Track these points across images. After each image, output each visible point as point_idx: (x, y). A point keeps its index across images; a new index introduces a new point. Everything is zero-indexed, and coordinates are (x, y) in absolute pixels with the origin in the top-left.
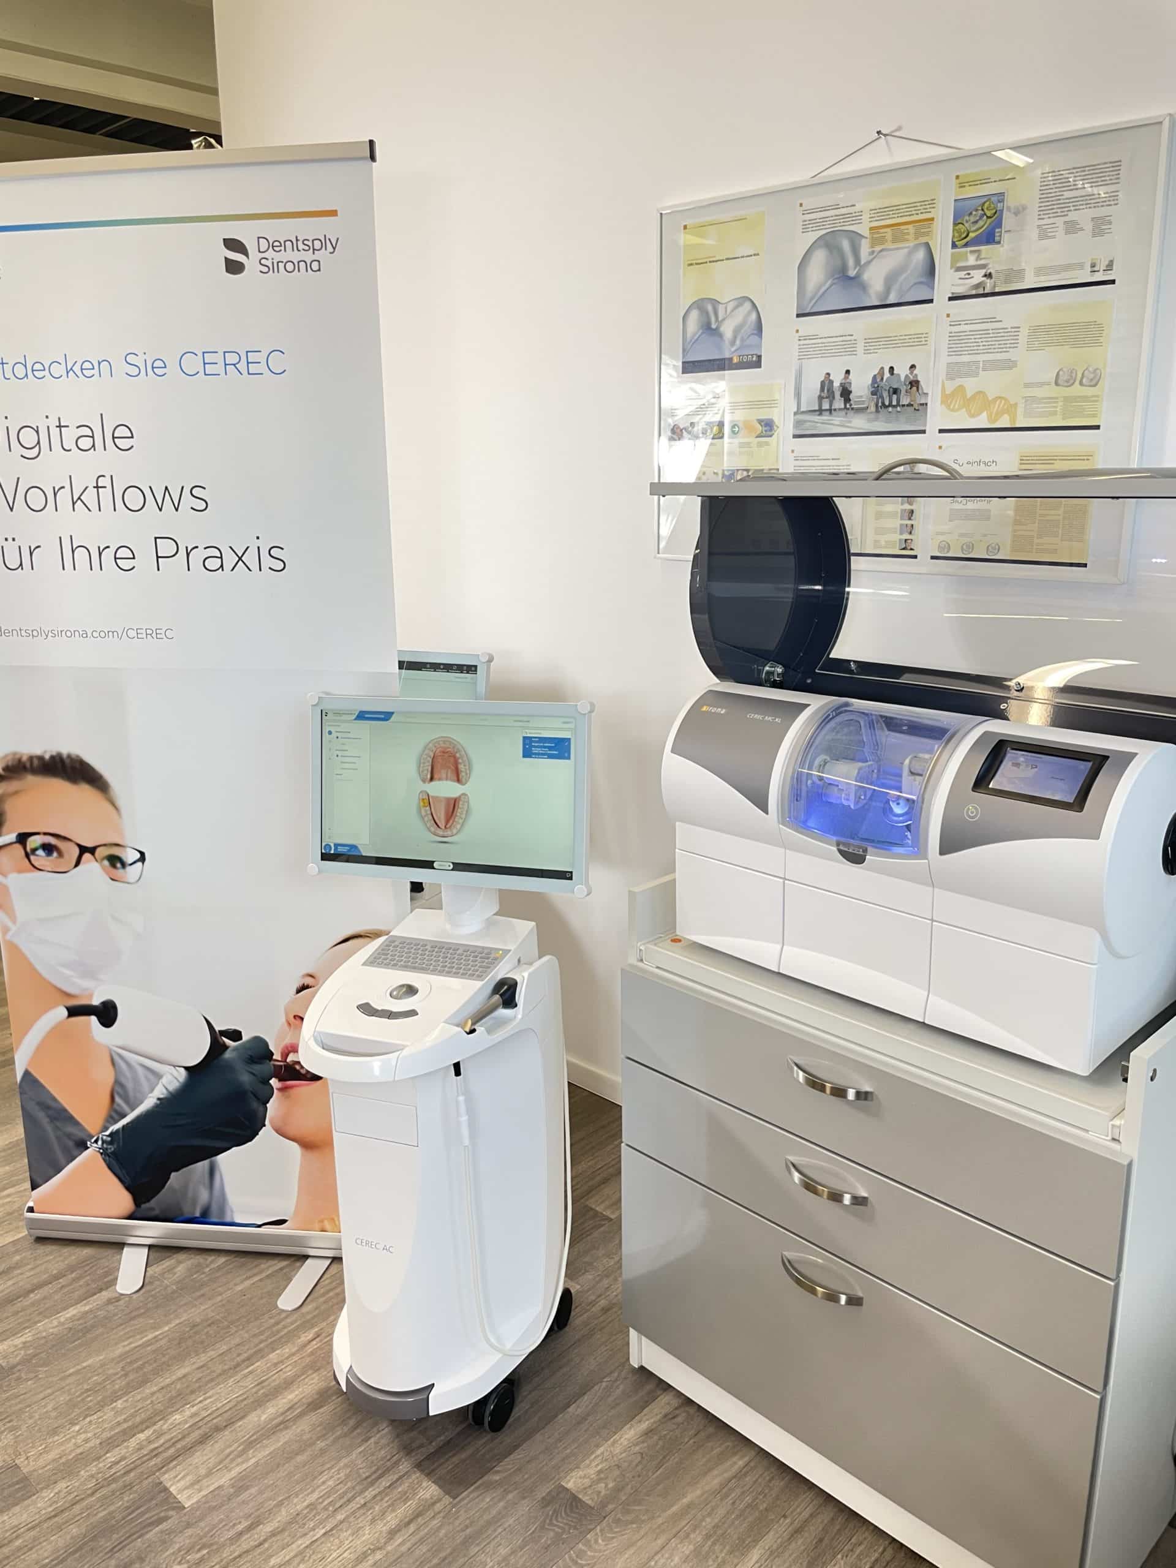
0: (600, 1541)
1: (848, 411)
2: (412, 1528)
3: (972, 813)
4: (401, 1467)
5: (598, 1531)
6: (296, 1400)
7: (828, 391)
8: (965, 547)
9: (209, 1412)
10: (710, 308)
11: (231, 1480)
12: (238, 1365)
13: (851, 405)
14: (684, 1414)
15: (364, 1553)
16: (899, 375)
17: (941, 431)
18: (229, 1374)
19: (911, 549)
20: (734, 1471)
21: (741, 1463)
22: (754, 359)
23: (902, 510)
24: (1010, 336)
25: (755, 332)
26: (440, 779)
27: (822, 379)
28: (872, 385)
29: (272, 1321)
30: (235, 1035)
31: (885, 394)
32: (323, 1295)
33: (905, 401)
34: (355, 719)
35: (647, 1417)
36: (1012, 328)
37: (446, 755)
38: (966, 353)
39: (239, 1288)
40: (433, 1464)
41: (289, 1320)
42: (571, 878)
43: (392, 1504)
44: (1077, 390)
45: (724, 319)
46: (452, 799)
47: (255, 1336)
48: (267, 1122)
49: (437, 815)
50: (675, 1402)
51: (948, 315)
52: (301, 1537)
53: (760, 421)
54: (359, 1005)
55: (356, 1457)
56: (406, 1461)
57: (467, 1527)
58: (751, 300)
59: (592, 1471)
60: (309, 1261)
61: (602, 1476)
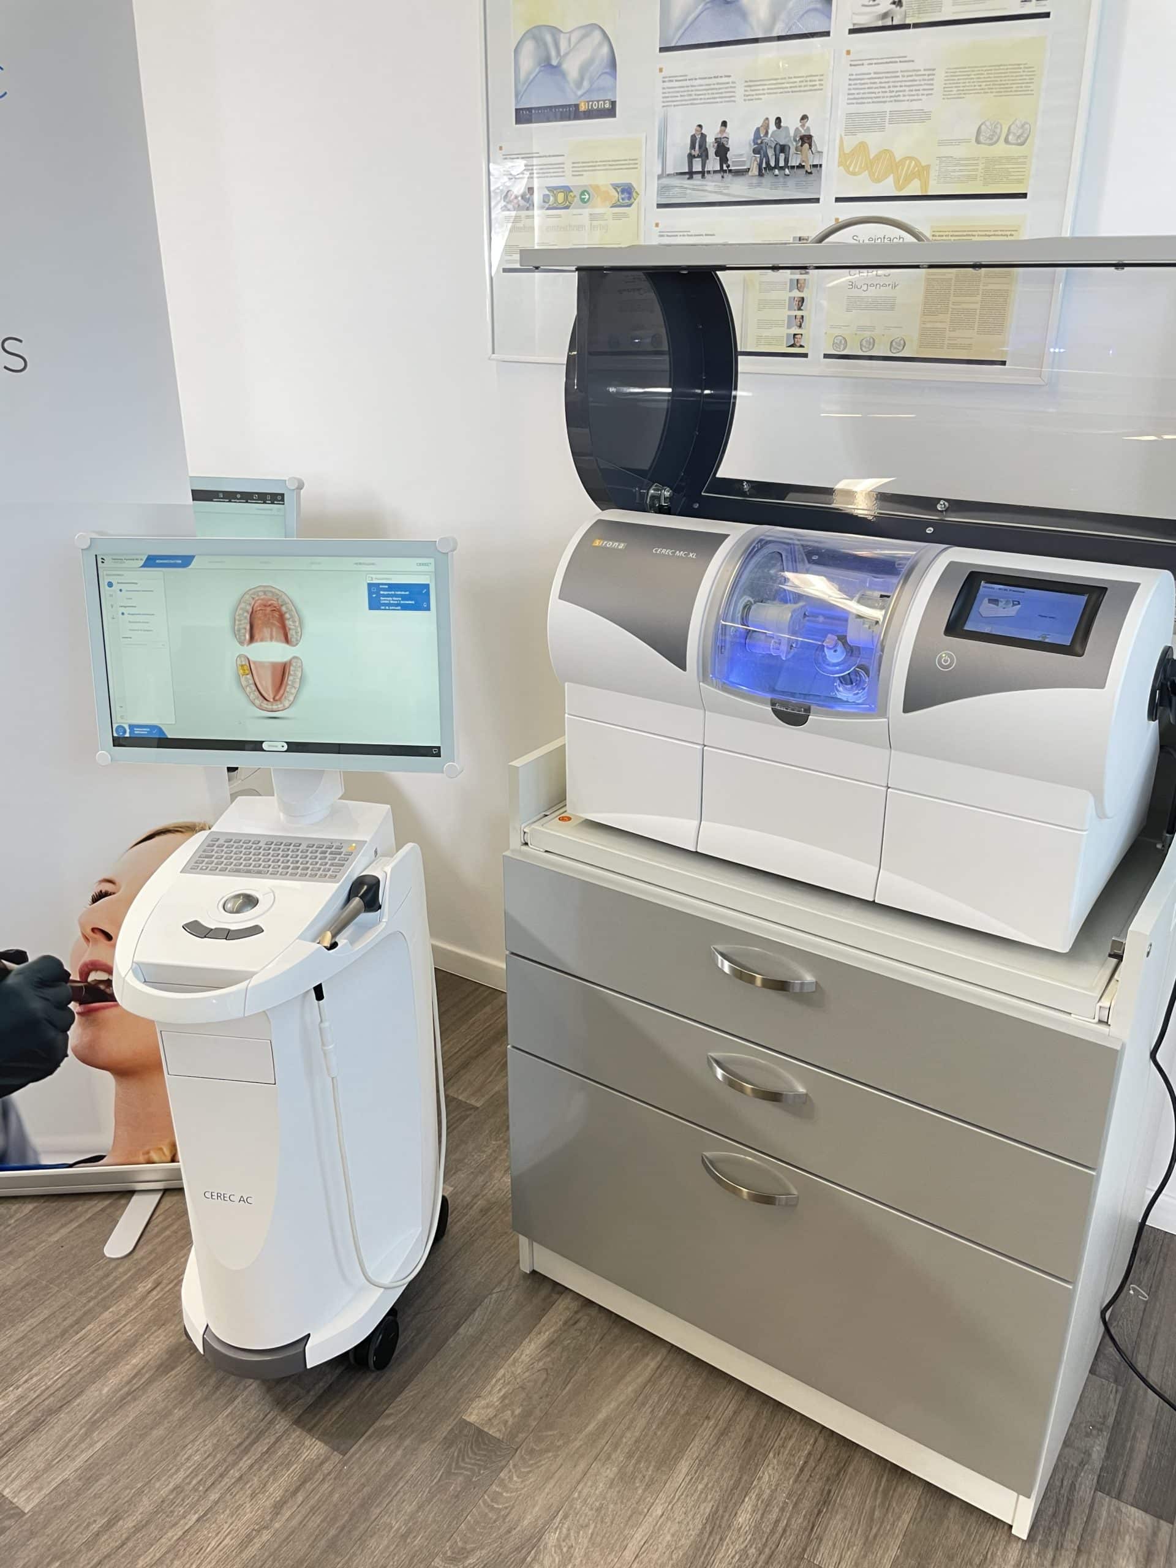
0: (515, 1479)
1: (725, 175)
2: (300, 1497)
3: (946, 661)
4: (277, 1427)
5: (511, 1467)
6: (141, 1365)
7: (700, 147)
8: (864, 343)
9: (38, 1392)
10: (549, 39)
11: (76, 1471)
12: (64, 1332)
13: (728, 166)
14: (586, 1317)
15: (248, 1536)
16: (787, 128)
17: (838, 200)
18: (56, 1343)
19: (801, 346)
20: (647, 1374)
21: (653, 1365)
22: (607, 106)
23: (790, 298)
24: (924, 80)
25: (608, 70)
26: (262, 640)
27: (693, 132)
28: (754, 141)
29: (100, 1273)
30: (19, 956)
31: (771, 153)
32: (157, 1235)
33: (794, 162)
34: (143, 566)
35: (546, 1327)
36: (925, 70)
37: (269, 609)
38: (870, 100)
39: (55, 1238)
40: (315, 1415)
41: (121, 1270)
42: (439, 755)
43: (273, 1473)
44: (1000, 149)
45: (567, 54)
46: (282, 663)
47: (81, 1293)
48: (69, 1052)
49: (262, 685)
50: (574, 1305)
51: (848, 52)
52: (171, 1528)
53: (615, 187)
54: (186, 925)
55: (223, 1422)
56: (282, 1418)
57: (363, 1485)
58: (600, 28)
59: (495, 1399)
60: (135, 1198)
61: (507, 1401)
